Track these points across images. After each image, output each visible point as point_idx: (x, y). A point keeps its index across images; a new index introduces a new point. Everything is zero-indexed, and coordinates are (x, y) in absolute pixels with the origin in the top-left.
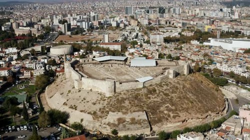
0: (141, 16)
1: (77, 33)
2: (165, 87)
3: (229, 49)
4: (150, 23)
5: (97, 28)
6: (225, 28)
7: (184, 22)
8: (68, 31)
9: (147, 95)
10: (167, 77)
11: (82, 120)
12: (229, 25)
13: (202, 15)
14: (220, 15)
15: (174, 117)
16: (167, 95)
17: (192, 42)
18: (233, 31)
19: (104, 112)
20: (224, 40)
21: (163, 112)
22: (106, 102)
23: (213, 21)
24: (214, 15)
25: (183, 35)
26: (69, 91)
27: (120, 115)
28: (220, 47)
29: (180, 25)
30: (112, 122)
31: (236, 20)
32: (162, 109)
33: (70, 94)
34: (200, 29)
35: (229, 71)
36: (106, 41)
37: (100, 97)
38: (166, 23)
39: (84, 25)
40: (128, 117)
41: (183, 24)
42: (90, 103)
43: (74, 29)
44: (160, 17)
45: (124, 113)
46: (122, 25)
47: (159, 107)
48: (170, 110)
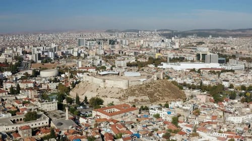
0: (95, 47)
1: (46, 62)
2: (154, 85)
3: (178, 70)
4: (105, 53)
5: (61, 58)
6: (171, 55)
7: (136, 51)
8: (39, 60)
9: (146, 88)
10: (153, 80)
11: (113, 102)
12: (174, 53)
13: (147, 45)
14: (163, 45)
15: (162, 99)
16: (156, 88)
17: (149, 65)
18: (178, 57)
19: (125, 97)
20: (173, 64)
21: (156, 97)
22: (125, 92)
23: (160, 50)
24: (157, 45)
25: (139, 61)
26: (98, 89)
27: (135, 98)
28: (172, 68)
29: (132, 54)
30: (131, 101)
31: (178, 49)
32: (155, 95)
33: (98, 91)
34: (152, 56)
35: (182, 82)
36: (80, 66)
37: (120, 90)
38: (120, 53)
39: (51, 55)
40: (139, 99)
41: (135, 53)
42: (115, 93)
43: (43, 58)
44: (112, 48)
45: (137, 97)
46: (82, 55)
47: (153, 94)
48: (159, 96)
